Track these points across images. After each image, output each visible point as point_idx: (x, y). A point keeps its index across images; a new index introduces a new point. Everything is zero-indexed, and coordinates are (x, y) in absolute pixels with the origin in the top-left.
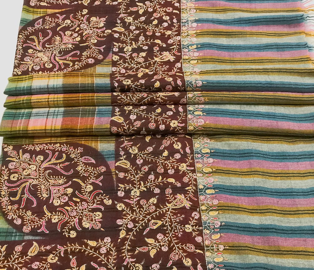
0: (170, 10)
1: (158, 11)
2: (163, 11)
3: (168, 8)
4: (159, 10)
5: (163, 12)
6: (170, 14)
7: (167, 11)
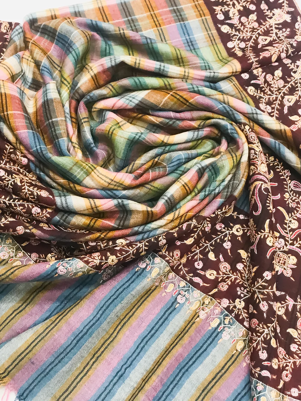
0: (285, 378)
1: (289, 358)
2: (287, 366)
3: (290, 376)
4: (289, 360)
5: (285, 365)
6: (278, 372)
7: (285, 373)
